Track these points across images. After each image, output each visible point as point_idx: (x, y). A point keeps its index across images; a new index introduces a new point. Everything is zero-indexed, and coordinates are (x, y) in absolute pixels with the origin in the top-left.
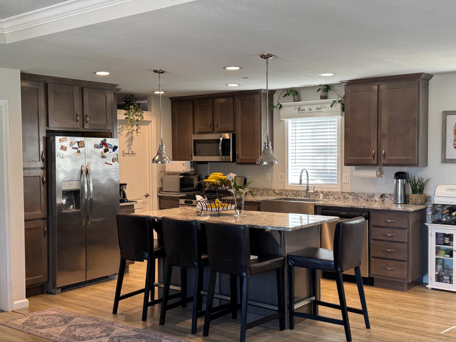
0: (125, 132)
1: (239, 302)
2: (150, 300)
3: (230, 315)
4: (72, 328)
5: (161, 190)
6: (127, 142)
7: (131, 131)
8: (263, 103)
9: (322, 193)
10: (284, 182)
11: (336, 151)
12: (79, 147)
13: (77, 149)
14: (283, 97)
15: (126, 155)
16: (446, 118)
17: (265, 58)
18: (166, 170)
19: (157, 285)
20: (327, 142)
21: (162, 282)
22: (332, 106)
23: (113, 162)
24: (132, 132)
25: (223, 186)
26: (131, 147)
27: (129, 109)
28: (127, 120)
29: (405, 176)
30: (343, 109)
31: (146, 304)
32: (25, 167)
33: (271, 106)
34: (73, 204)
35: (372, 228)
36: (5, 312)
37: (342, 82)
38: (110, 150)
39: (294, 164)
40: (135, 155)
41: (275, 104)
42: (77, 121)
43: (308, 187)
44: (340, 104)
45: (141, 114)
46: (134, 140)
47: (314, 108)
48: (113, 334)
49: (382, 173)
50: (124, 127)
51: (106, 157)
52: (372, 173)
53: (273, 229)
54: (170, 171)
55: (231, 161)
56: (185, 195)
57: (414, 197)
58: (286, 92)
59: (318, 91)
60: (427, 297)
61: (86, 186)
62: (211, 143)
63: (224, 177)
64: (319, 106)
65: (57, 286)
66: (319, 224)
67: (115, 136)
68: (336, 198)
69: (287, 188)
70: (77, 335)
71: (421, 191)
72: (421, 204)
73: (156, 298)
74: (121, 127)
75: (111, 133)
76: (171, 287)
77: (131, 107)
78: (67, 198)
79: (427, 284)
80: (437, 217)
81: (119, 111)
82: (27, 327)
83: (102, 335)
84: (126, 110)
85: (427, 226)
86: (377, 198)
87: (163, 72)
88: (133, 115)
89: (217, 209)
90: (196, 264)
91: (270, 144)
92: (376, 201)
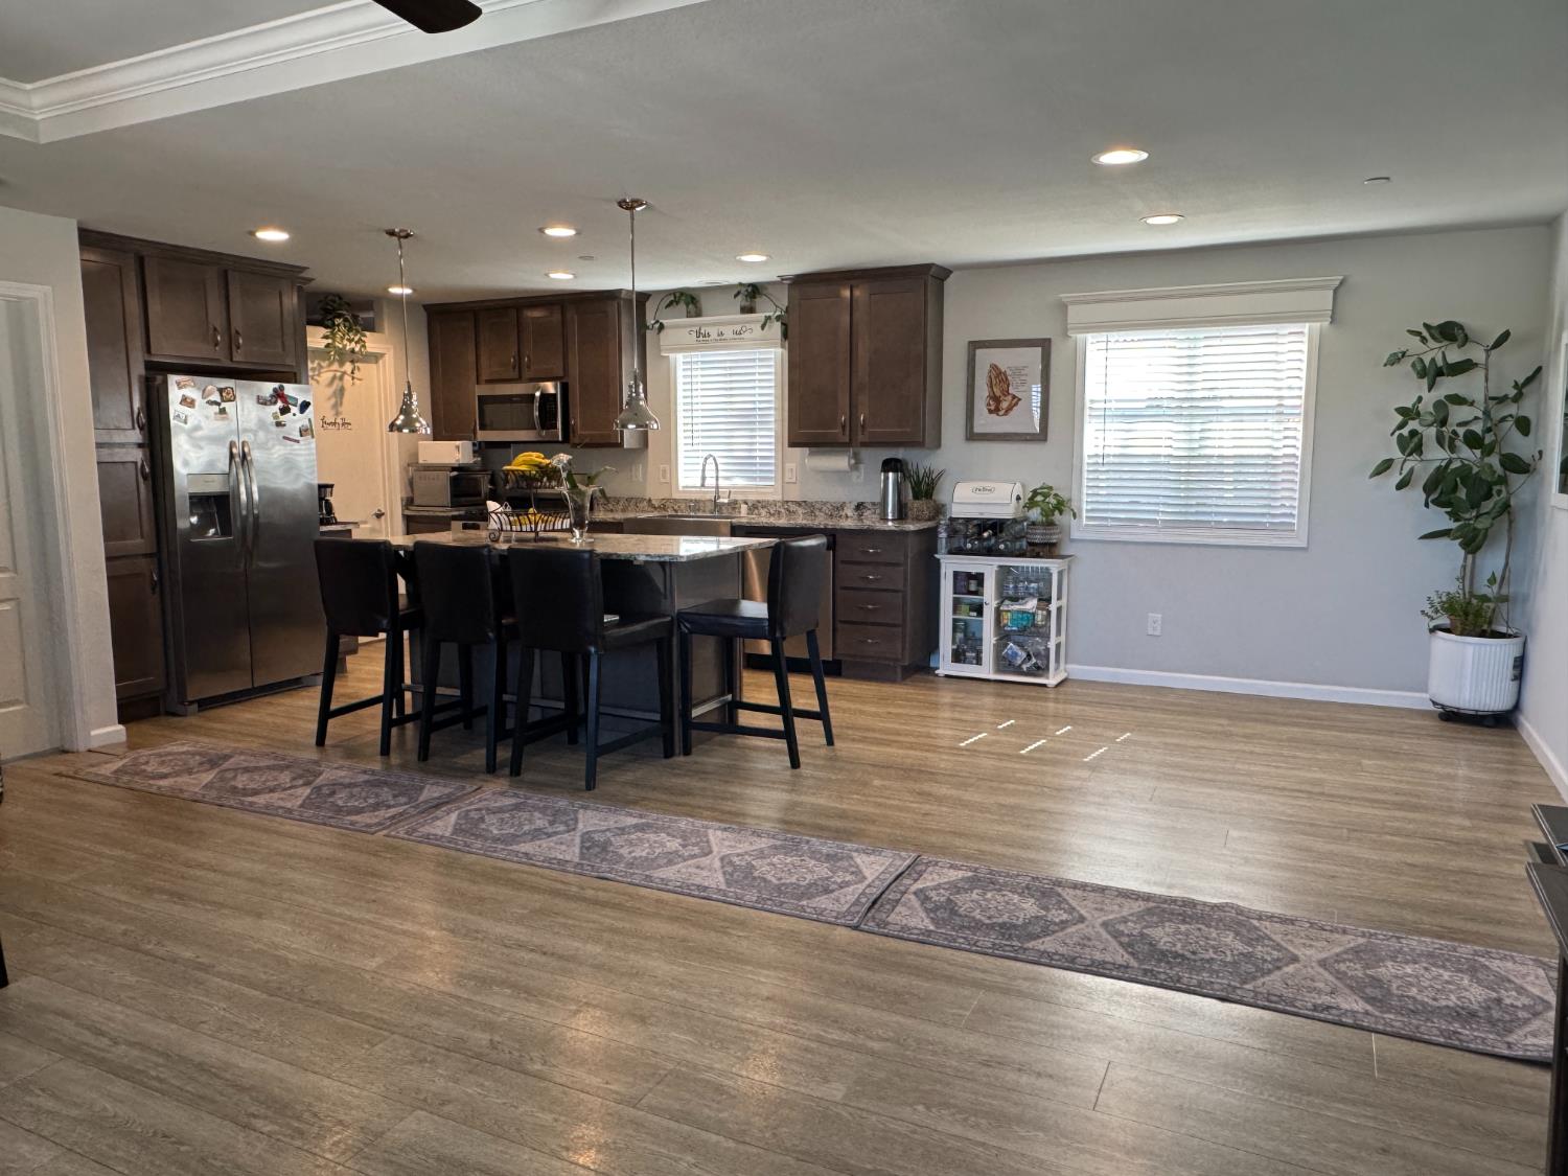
0: (326, 376)
1: (582, 711)
2: (394, 716)
3: (564, 736)
4: (229, 775)
5: (409, 502)
6: (329, 399)
7: (338, 374)
8: (625, 320)
9: (746, 503)
10: (670, 484)
11: (773, 419)
12: (223, 401)
13: (219, 404)
14: (666, 307)
15: (330, 427)
16: (974, 355)
17: (627, 209)
18: (421, 461)
19: (409, 688)
20: (754, 402)
21: (420, 681)
22: (763, 327)
23: (301, 436)
24: (341, 378)
25: (545, 479)
26: (340, 409)
27: (334, 324)
28: (328, 350)
29: (902, 465)
30: (785, 335)
31: (388, 723)
32: (100, 441)
33: (642, 327)
34: (214, 526)
35: (840, 566)
36: (73, 752)
37: (783, 278)
38: (295, 410)
39: (690, 448)
40: (350, 427)
41: (650, 321)
42: (216, 345)
43: (717, 492)
44: (779, 324)
45: (360, 339)
46: (347, 394)
47: (728, 331)
48: (319, 781)
49: (858, 462)
50: (324, 364)
51: (284, 425)
52: (841, 462)
53: (649, 559)
54: (429, 462)
55: (560, 439)
56: (462, 513)
57: (916, 506)
58: (672, 298)
59: (736, 296)
60: (937, 689)
61: (243, 489)
62: (516, 402)
63: (548, 461)
64: (738, 328)
65: (190, 699)
66: (739, 550)
67: (303, 381)
68: (772, 512)
69: (676, 496)
70: (240, 786)
71: (929, 494)
72: (929, 520)
73: (408, 710)
74: (315, 365)
75: (295, 374)
76: (440, 690)
77: (337, 321)
78: (201, 511)
79: (938, 668)
80: (956, 544)
81: (310, 329)
82: (126, 778)
83: (295, 783)
84: (327, 327)
85: (939, 560)
86: (849, 511)
87: (408, 236)
88: (342, 339)
89: (533, 526)
90: (491, 634)
91: (641, 387)
92: (847, 517)
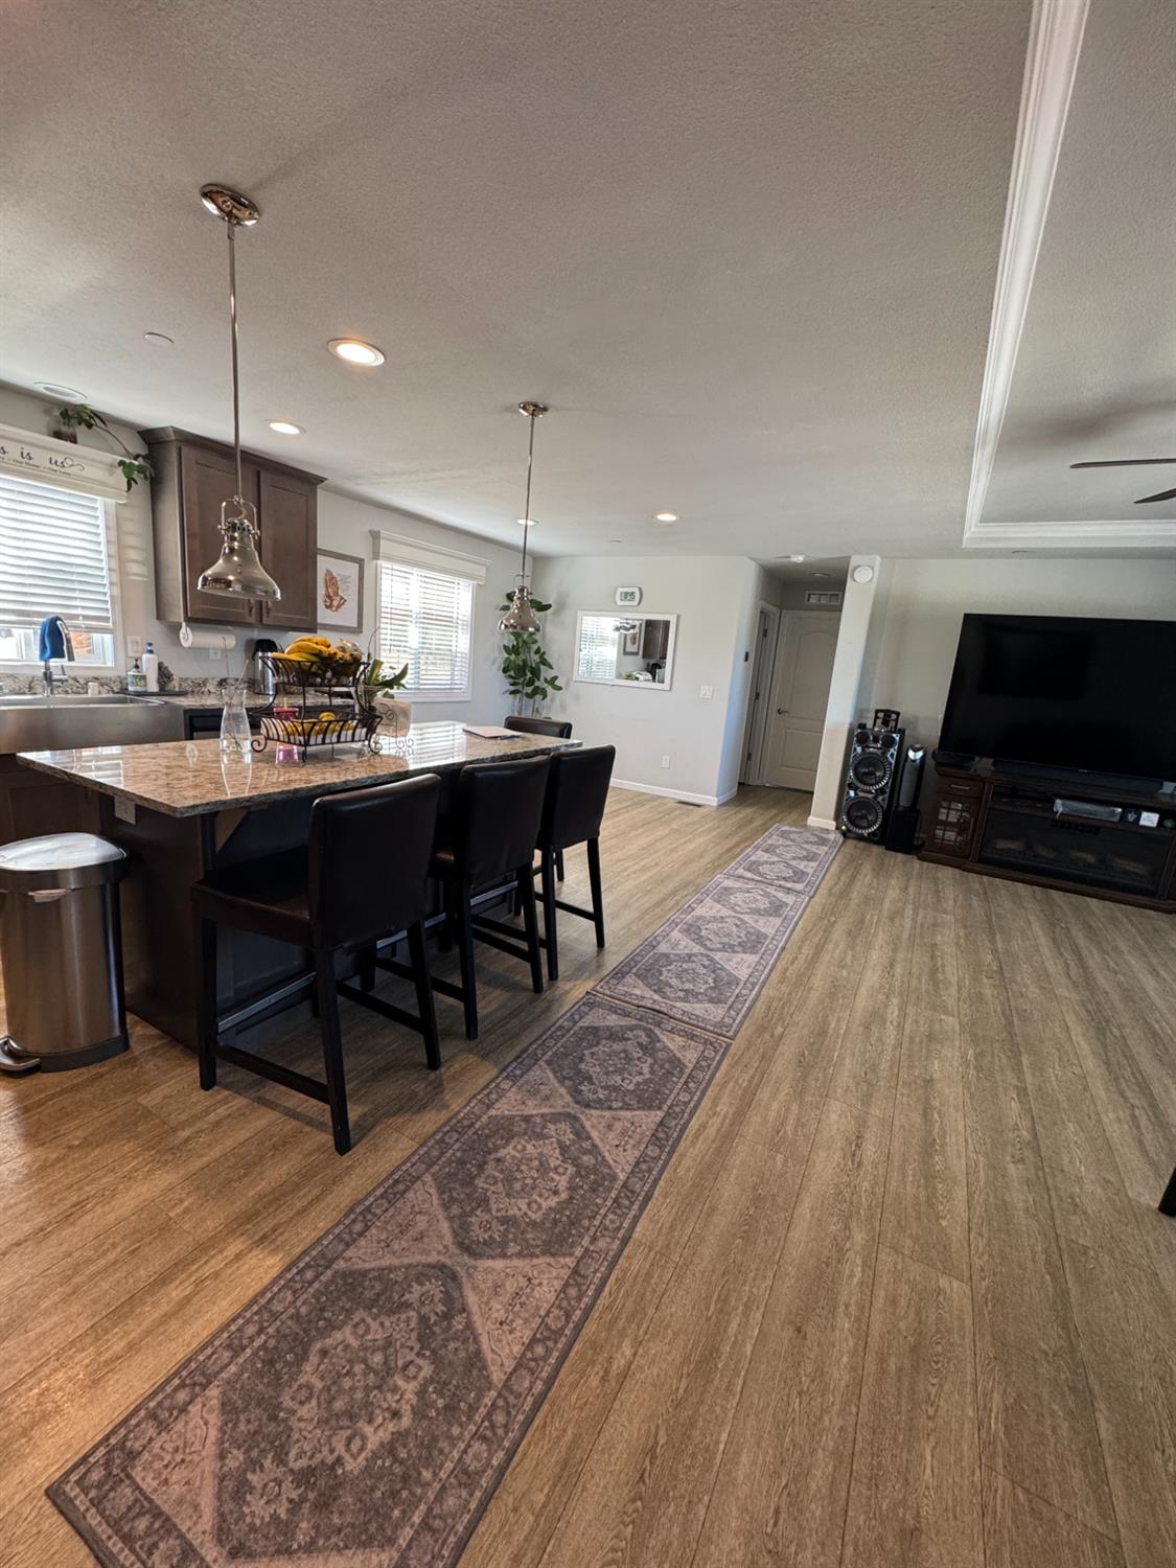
64: (59, 458)
86: (212, 687)
92: (210, 692)
